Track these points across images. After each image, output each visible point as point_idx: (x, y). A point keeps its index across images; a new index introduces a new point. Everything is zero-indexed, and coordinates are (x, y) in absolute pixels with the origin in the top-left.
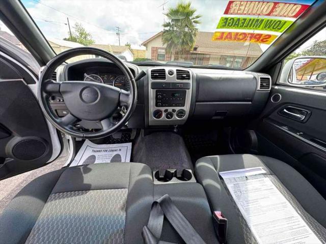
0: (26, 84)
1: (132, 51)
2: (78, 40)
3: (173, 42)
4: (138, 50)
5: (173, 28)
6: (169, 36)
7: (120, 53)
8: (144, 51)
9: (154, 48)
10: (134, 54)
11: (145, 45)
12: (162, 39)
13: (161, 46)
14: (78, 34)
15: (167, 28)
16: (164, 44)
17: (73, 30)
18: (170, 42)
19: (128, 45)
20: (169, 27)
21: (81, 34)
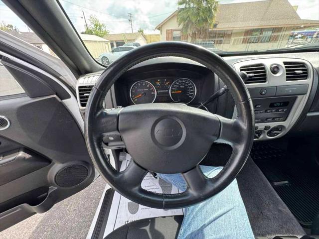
0: (60, 100)
1: (145, 37)
2: (94, 32)
3: (190, 21)
4: (150, 35)
5: (189, 5)
6: (185, 15)
7: (134, 40)
8: (158, 35)
9: (169, 30)
10: (147, 40)
11: (159, 29)
12: (178, 19)
13: (177, 28)
14: (93, 26)
15: (183, 6)
16: (179, 25)
17: (89, 23)
18: (187, 21)
19: (141, 31)
20: (185, 4)
21: (96, 25)
